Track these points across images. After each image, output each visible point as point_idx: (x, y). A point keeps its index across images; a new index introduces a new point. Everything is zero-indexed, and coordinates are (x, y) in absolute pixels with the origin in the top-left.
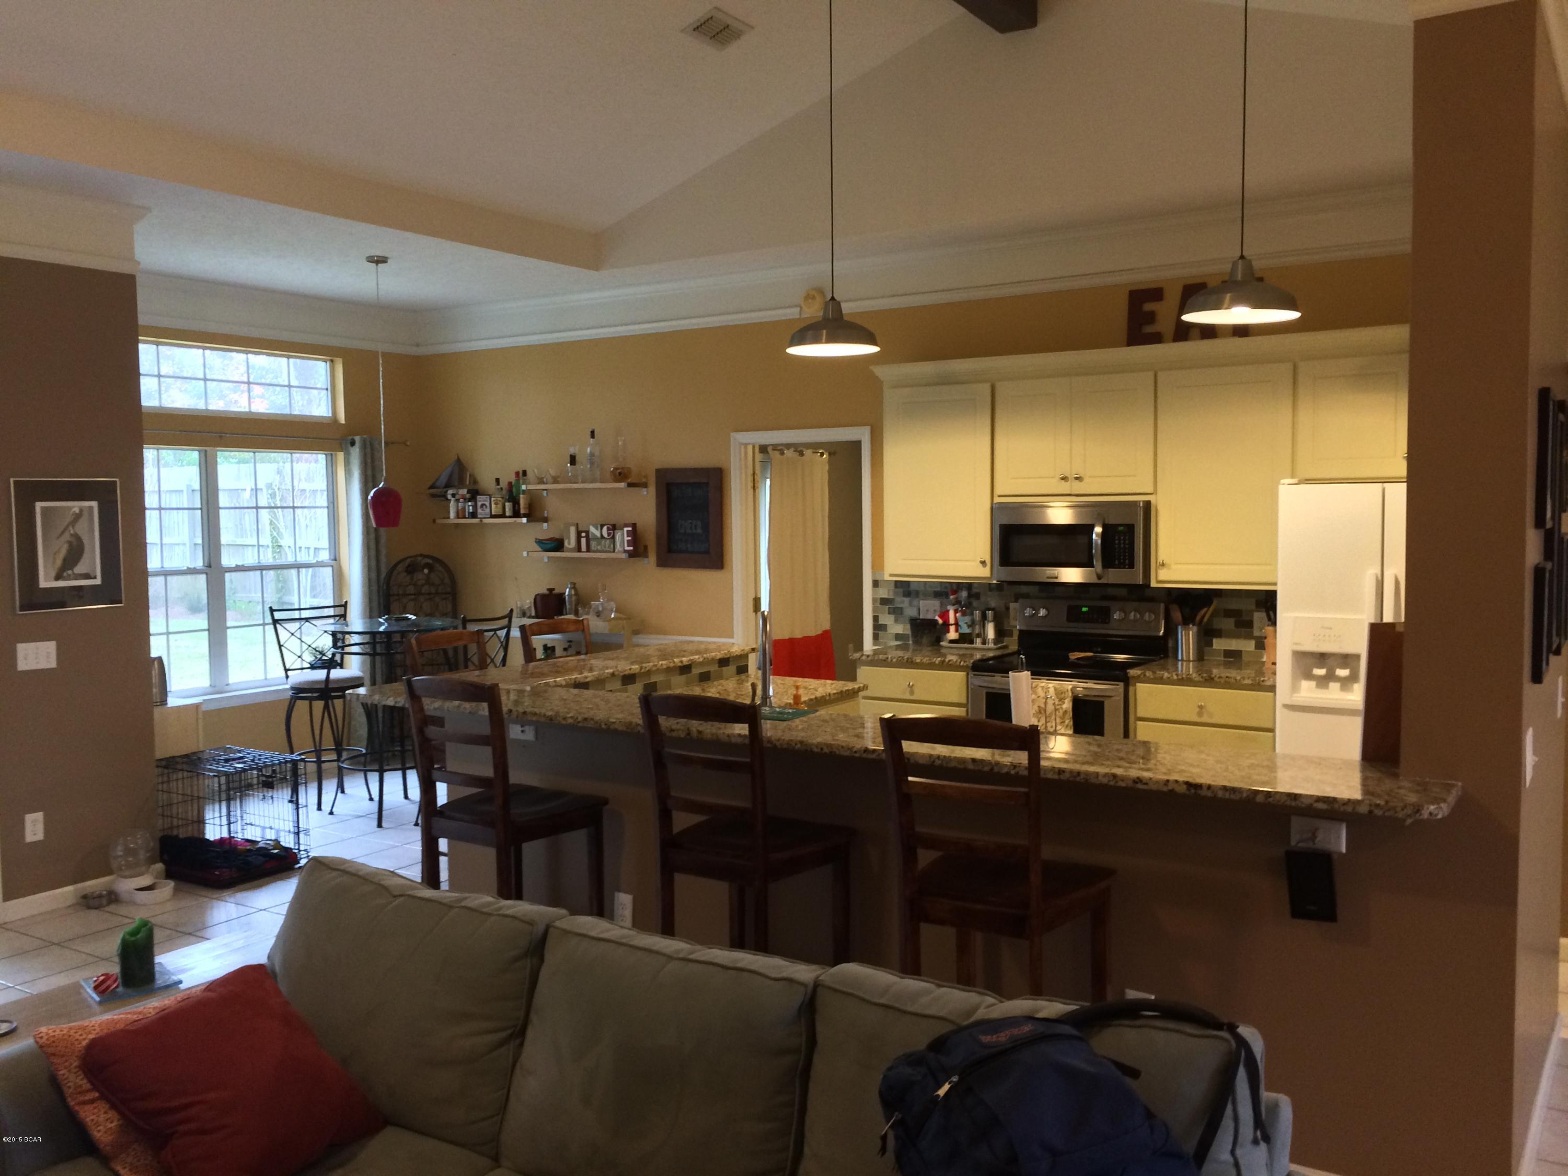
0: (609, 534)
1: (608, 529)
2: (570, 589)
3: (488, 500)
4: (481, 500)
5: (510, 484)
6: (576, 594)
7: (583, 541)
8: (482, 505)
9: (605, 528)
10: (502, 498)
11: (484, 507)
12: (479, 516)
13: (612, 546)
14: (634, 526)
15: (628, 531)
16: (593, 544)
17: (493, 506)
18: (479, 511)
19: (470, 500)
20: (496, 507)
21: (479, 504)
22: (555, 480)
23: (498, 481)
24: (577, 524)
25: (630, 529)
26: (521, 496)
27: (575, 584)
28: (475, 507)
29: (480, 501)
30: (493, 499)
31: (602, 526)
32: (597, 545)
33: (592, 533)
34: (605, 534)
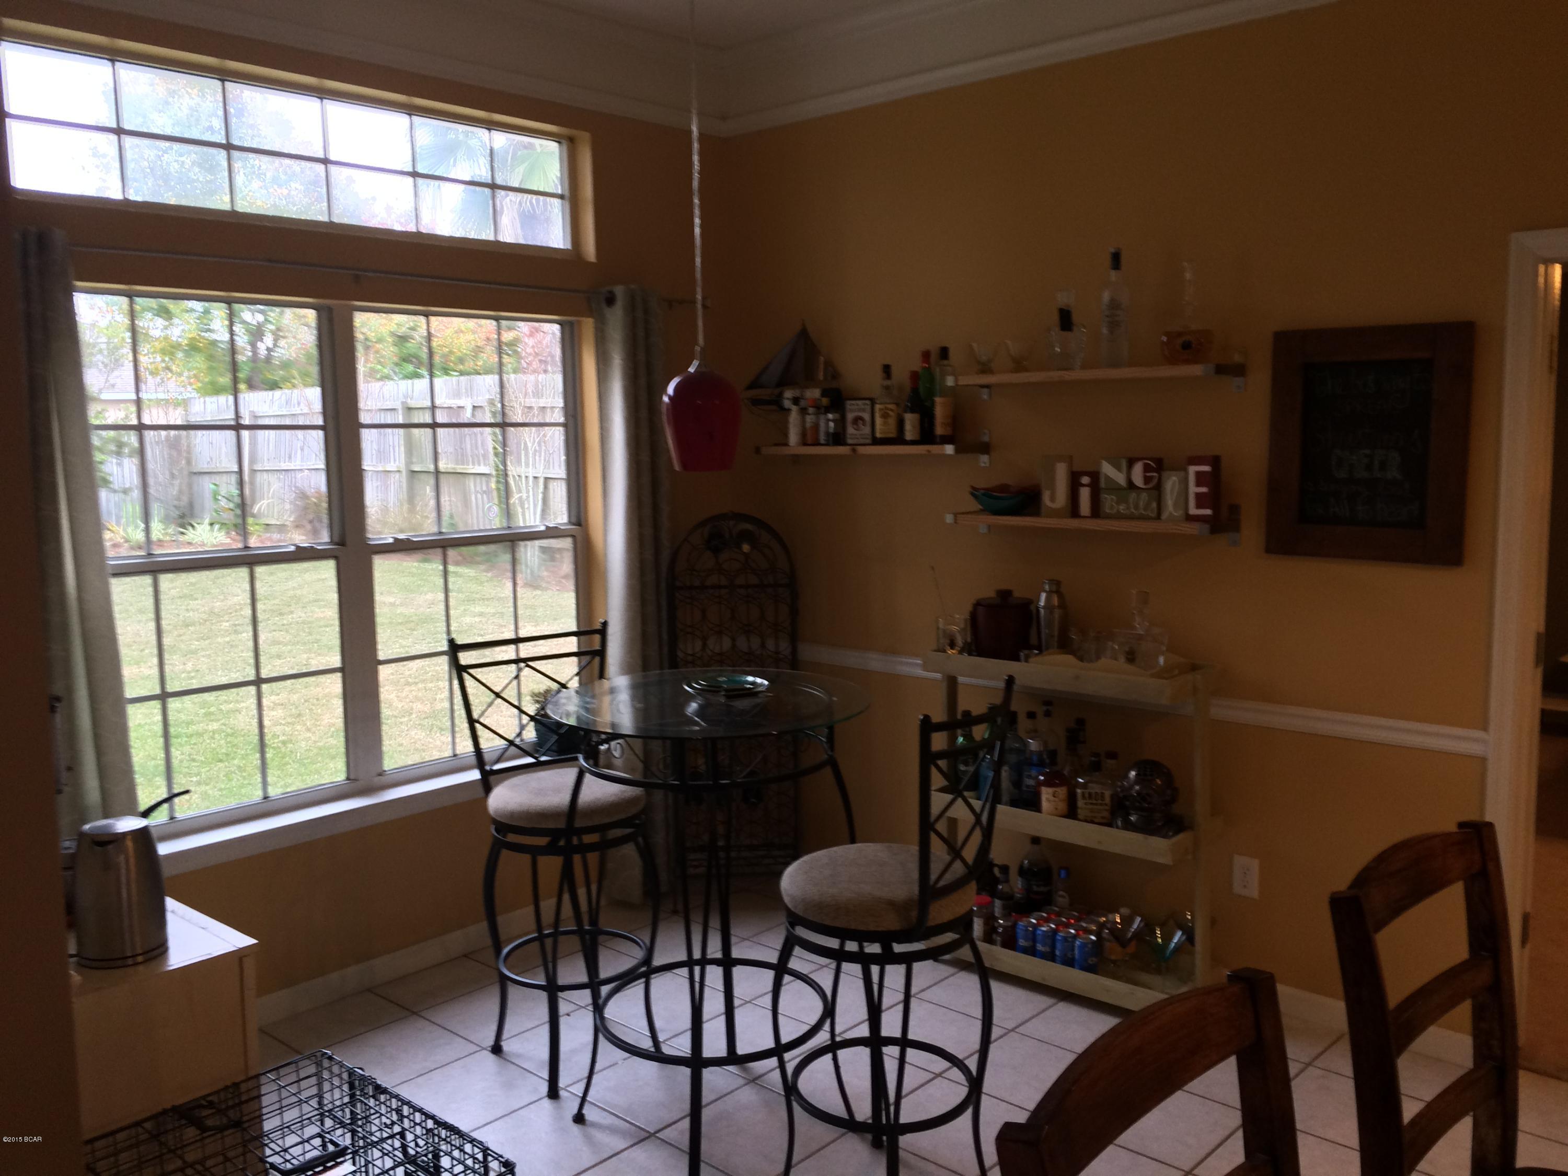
0: (1147, 480)
1: (1147, 468)
2: (1049, 593)
3: (868, 408)
4: (853, 409)
5: (915, 376)
6: (1062, 605)
7: (1085, 494)
8: (857, 420)
9: (1138, 469)
10: (897, 404)
11: (860, 422)
12: (850, 441)
13: (1154, 505)
14: (1215, 461)
15: (1198, 474)
16: (1109, 502)
17: (879, 421)
18: (850, 430)
19: (827, 410)
20: (885, 424)
21: (850, 416)
22: (1019, 365)
23: (887, 369)
24: (1071, 457)
25: (1206, 468)
26: (938, 400)
27: (1058, 583)
28: (841, 422)
29: (852, 411)
30: (877, 407)
31: (1131, 462)
32: (1118, 503)
33: (1107, 477)
34: (1138, 480)
